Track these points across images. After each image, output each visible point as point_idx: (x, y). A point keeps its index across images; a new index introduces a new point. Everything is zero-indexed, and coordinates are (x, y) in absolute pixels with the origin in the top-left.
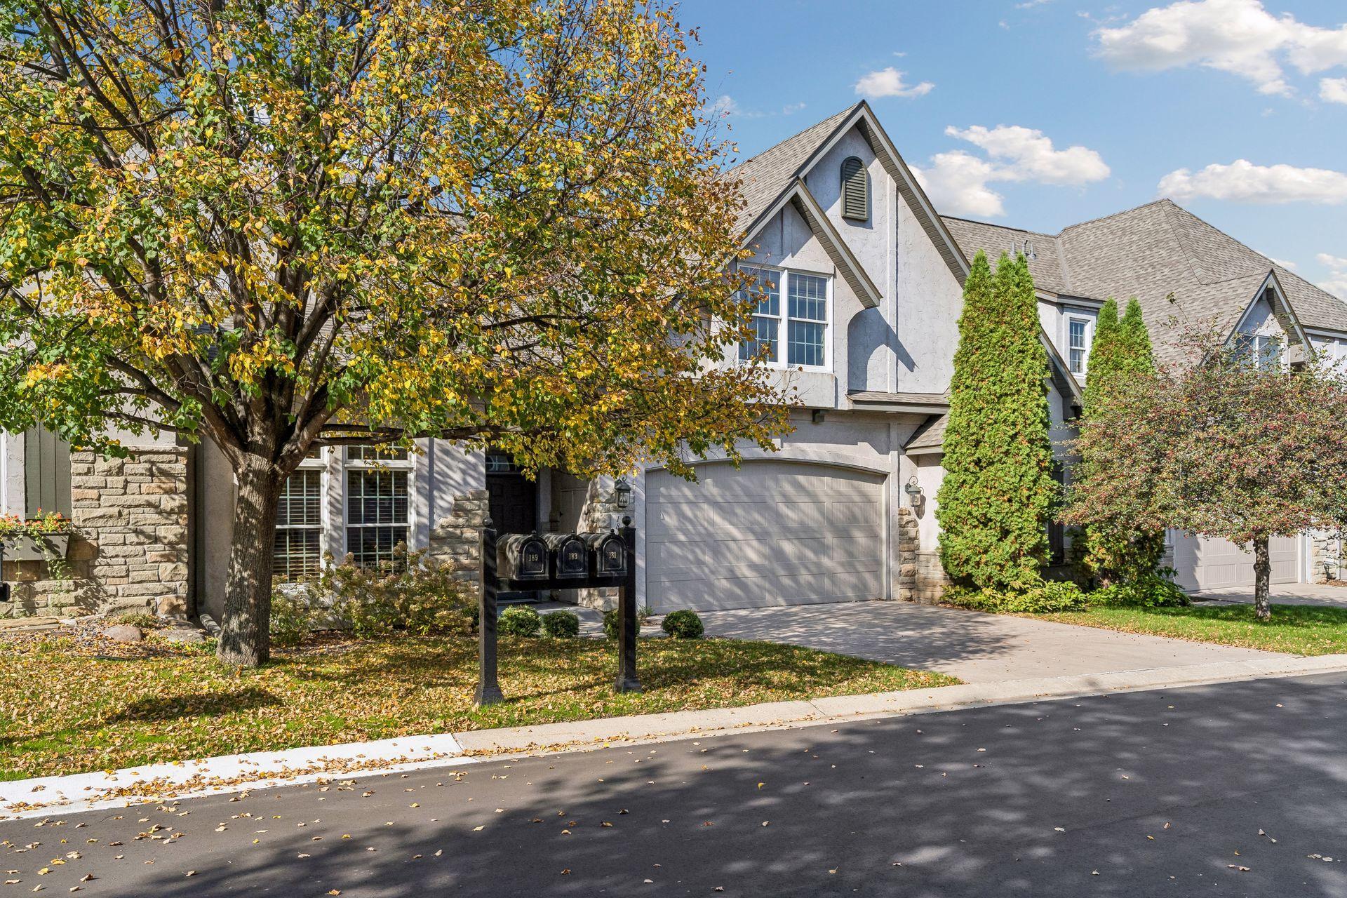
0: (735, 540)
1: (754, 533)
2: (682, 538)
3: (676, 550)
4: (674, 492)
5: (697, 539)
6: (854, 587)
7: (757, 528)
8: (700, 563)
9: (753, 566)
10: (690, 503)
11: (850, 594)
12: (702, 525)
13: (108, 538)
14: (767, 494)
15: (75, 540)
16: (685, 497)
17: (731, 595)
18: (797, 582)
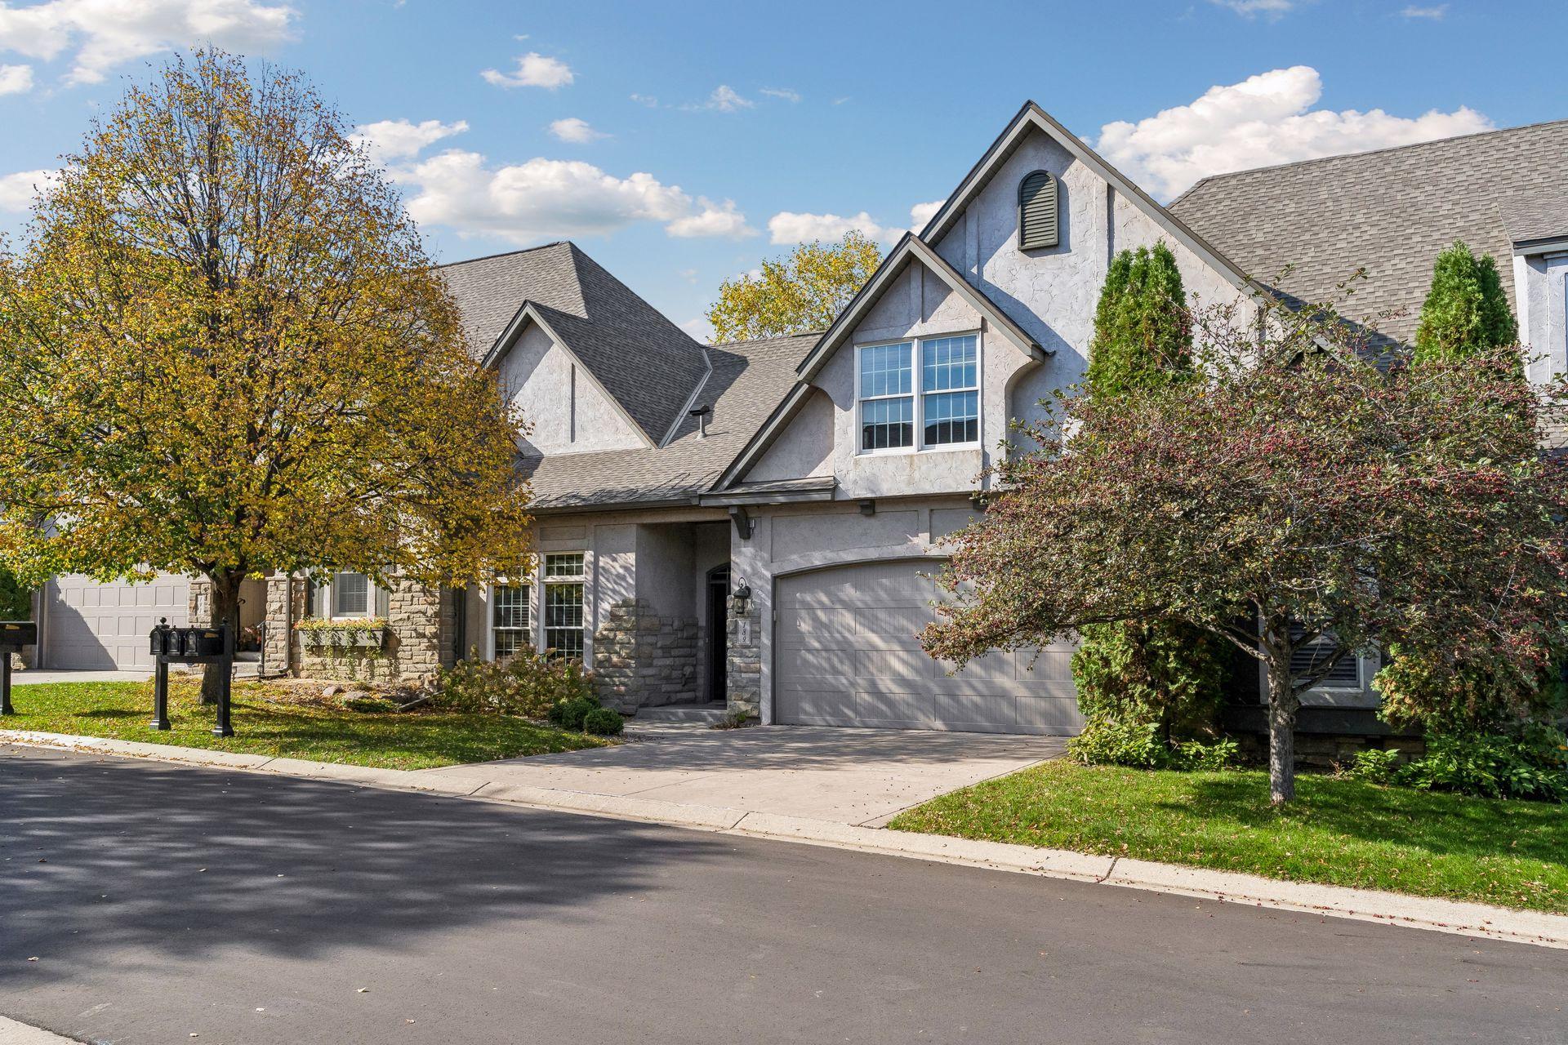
0: (877, 650)
1: (901, 642)
2: (817, 645)
3: (810, 657)
4: (808, 598)
5: (834, 647)
6: (1046, 716)
7: (904, 636)
8: (836, 672)
9: (902, 681)
10: (824, 608)
11: (1040, 725)
12: (839, 632)
13: (404, 633)
14: (918, 597)
15: (387, 633)
16: (820, 603)
17: (873, 711)
18: (958, 702)
